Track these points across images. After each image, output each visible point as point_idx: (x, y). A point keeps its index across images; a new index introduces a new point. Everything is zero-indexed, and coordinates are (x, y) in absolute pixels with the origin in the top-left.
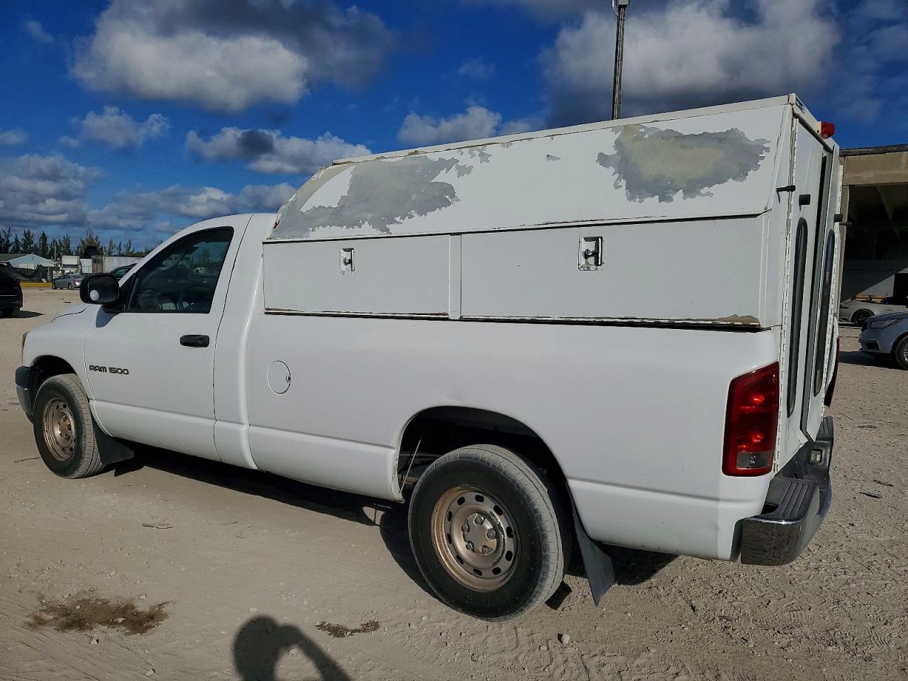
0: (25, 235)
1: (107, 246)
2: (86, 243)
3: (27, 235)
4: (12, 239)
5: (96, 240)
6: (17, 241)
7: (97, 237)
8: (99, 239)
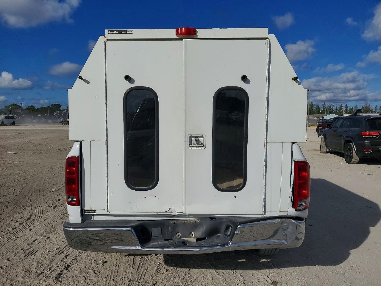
0: (340, 106)
1: (374, 109)
2: (364, 108)
3: (341, 106)
4: (334, 108)
5: (369, 106)
6: (336, 109)
7: (369, 105)
8: (370, 106)
